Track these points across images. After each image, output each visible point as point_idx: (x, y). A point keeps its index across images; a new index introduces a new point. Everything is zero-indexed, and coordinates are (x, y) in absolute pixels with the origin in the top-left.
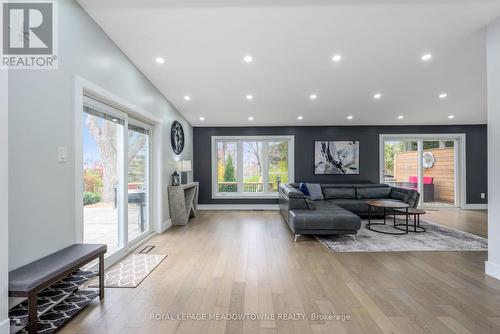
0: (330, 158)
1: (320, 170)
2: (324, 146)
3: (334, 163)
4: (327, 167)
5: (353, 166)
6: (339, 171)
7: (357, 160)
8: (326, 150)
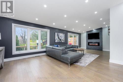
0: (59, 38)
1: (56, 41)
2: (57, 34)
3: (60, 39)
4: (58, 40)
5: (63, 40)
6: (61, 42)
7: (64, 38)
8: (58, 36)
